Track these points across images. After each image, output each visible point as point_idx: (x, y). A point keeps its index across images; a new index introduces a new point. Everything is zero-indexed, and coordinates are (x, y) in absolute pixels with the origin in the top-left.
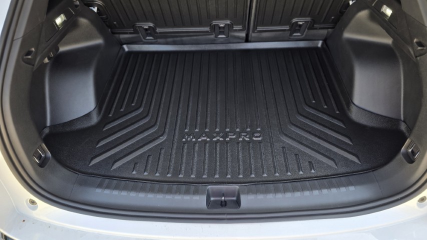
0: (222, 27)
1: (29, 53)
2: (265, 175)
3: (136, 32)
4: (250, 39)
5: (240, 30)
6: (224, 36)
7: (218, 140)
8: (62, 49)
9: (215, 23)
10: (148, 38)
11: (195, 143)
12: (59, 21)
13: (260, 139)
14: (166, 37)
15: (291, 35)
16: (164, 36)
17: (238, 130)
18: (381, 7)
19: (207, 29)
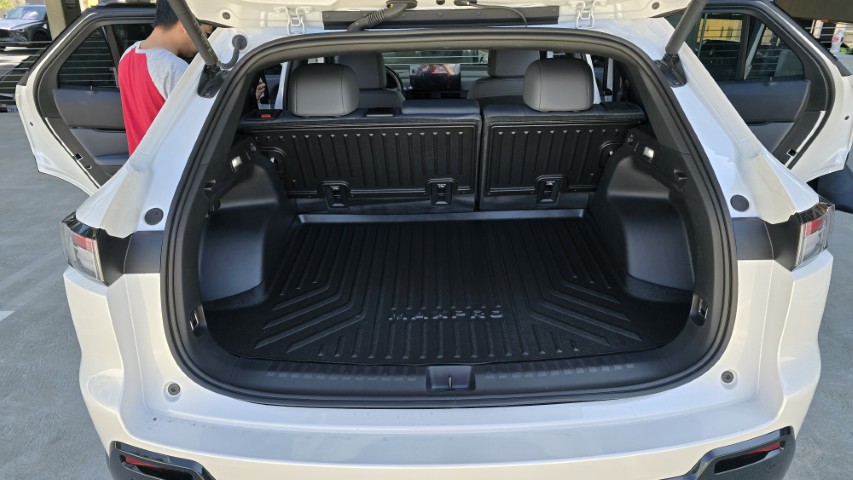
0: (441, 189)
1: (208, 185)
2: (509, 354)
3: (321, 195)
4: (481, 207)
5: (467, 193)
6: (444, 203)
7: (441, 319)
8: (224, 205)
9: (432, 181)
10: (335, 205)
11: (406, 322)
12: (235, 162)
13: (500, 316)
14: (362, 203)
15: (538, 201)
16: (361, 200)
17: (469, 307)
18: (643, 149)
19: (422, 190)
